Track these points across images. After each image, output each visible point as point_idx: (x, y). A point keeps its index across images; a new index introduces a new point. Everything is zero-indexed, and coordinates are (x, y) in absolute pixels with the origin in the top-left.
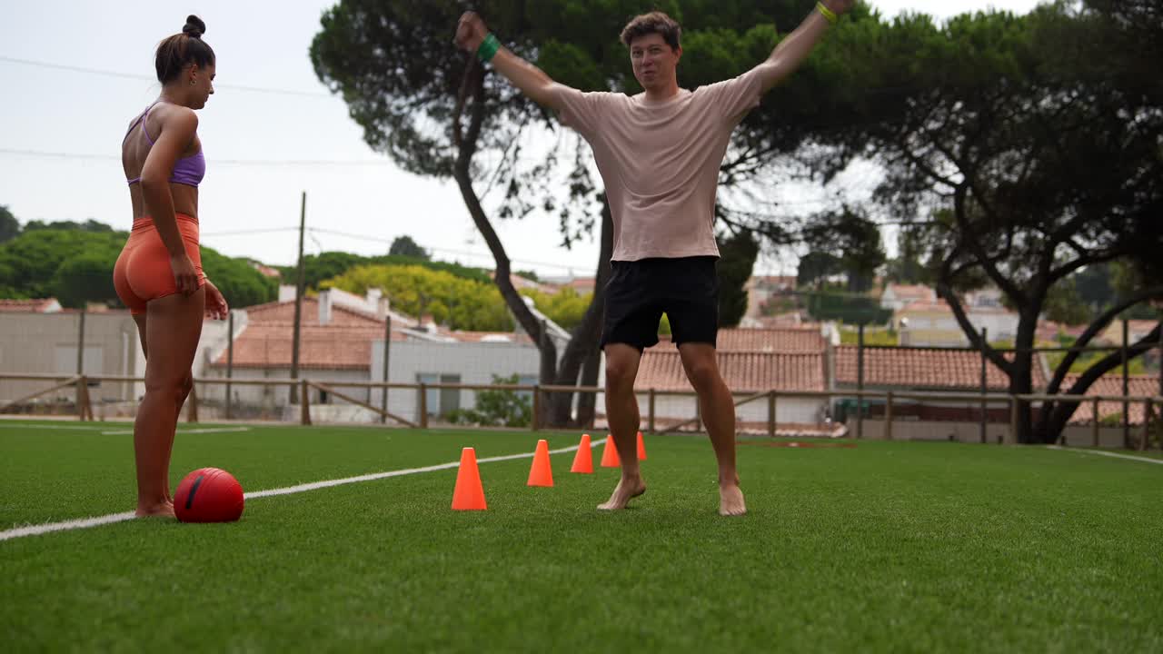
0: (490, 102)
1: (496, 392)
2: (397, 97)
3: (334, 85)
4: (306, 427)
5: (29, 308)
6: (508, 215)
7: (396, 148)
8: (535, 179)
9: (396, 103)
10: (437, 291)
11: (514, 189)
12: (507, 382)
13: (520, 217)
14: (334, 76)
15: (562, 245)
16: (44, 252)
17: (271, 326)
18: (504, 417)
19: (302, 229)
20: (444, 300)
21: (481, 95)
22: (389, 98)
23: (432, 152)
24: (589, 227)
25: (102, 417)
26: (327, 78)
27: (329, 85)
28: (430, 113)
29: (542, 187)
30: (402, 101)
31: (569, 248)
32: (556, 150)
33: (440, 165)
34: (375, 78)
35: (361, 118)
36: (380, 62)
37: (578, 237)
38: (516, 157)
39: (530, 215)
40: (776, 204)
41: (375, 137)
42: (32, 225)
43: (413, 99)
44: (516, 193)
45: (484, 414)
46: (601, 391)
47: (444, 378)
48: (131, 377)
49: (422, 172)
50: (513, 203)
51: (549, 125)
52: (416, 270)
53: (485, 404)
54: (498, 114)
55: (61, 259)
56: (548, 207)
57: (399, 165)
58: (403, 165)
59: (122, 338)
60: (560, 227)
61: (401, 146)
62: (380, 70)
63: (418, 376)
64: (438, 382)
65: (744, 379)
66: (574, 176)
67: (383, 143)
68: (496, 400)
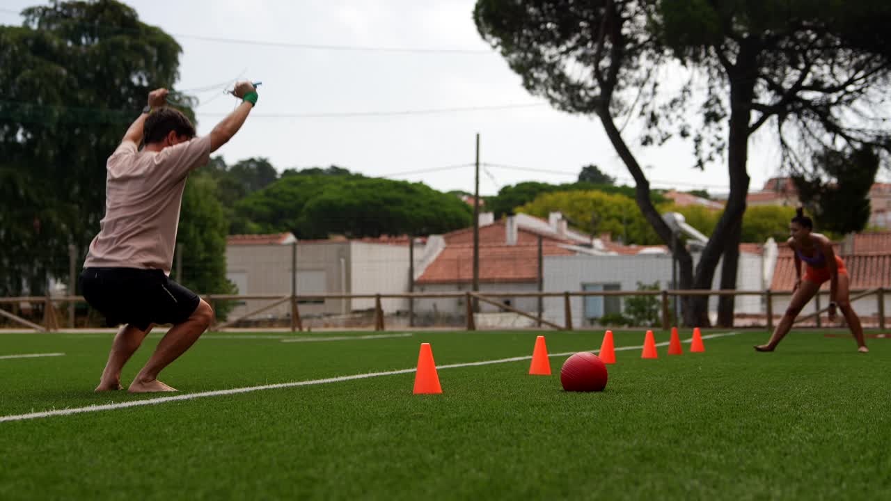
0: (629, 46)
1: (641, 297)
2: (549, 47)
3: (495, 41)
4: (471, 332)
5: (267, 241)
6: (649, 143)
7: (551, 92)
8: (672, 110)
9: (549, 52)
10: (613, 212)
11: (654, 119)
12: (650, 288)
13: (660, 145)
14: (494, 34)
15: (696, 166)
16: (293, 194)
17: (462, 248)
18: (650, 319)
19: (477, 164)
20: (620, 219)
21: (620, 40)
22: (542, 48)
23: (582, 93)
24: (720, 150)
25: (309, 329)
26: (488, 36)
27: (489, 41)
28: (579, 59)
29: (679, 117)
30: (554, 51)
31: (702, 169)
32: (689, 83)
33: (589, 104)
34: (530, 33)
35: (519, 68)
36: (533, 19)
37: (711, 159)
38: (654, 93)
39: (668, 142)
40: (884, 120)
41: (531, 83)
42: (287, 173)
43: (563, 48)
44: (656, 124)
45: (632, 317)
46: (715, 294)
47: (607, 287)
48: (348, 294)
49: (573, 110)
50: (654, 132)
51: (684, 63)
52: (595, 194)
53: (632, 308)
54: (638, 55)
55: (307, 199)
56: (684, 134)
57: (553, 107)
58: (557, 105)
59: (339, 262)
60: (694, 150)
61: (555, 89)
62: (534, 25)
63: (584, 286)
64: (600, 290)
65: (883, 279)
66: (707, 105)
67: (538, 88)
68: (642, 304)
